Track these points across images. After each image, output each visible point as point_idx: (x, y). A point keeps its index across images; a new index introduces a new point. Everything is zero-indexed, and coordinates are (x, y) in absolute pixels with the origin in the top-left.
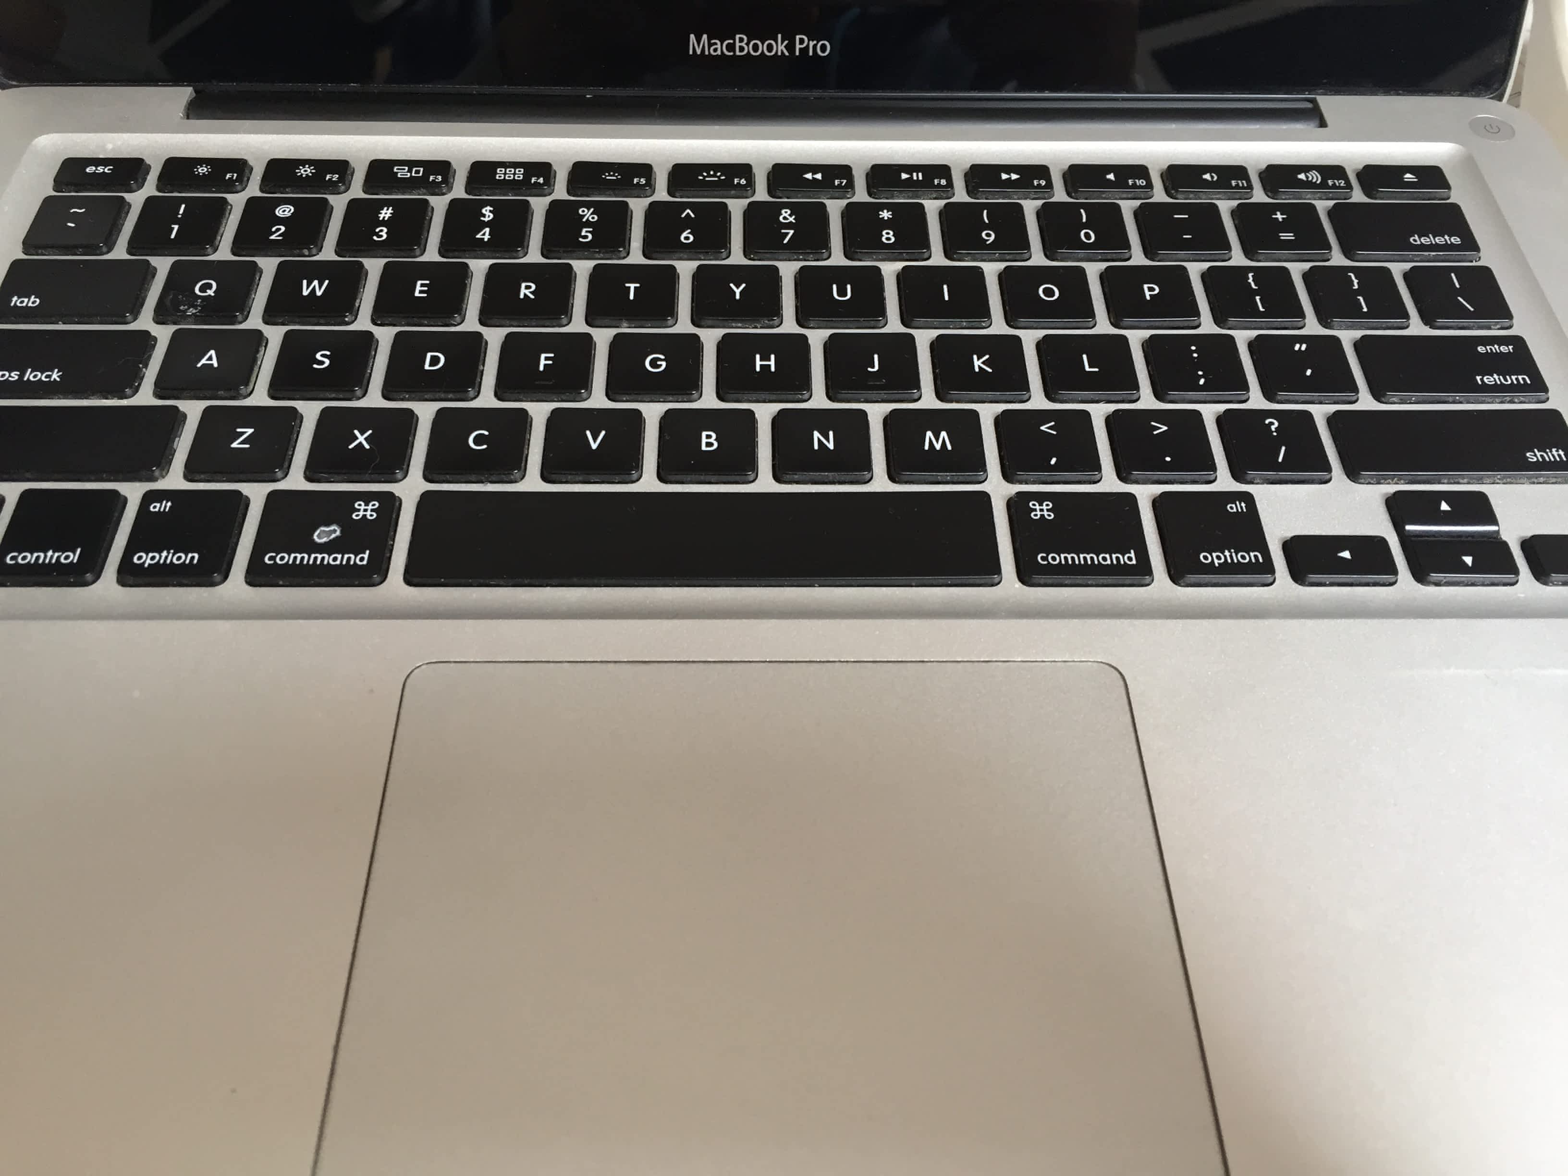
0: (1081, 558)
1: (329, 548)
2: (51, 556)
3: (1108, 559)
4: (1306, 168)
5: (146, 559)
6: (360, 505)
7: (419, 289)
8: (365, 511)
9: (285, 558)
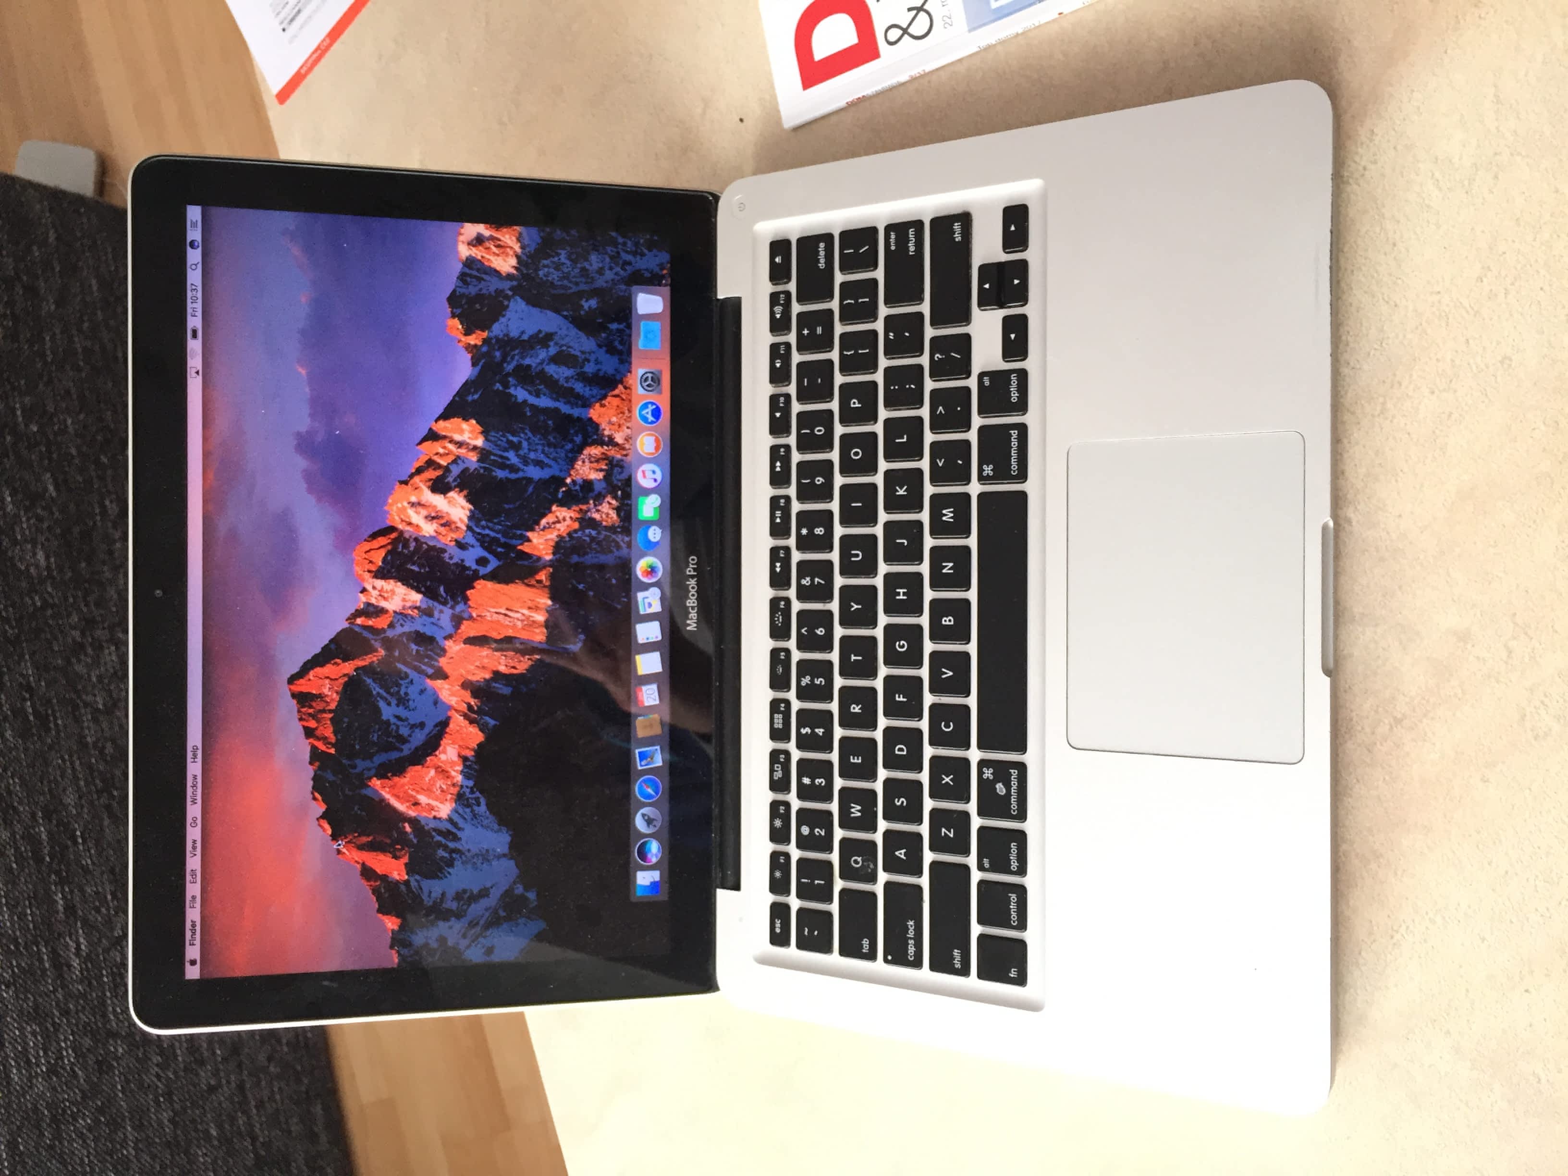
0: (1014, 453)
1: (1008, 786)
2: (1013, 906)
3: (1014, 443)
4: (772, 314)
5: (1014, 865)
6: (985, 776)
7: (857, 760)
8: (988, 773)
9: (1014, 805)
